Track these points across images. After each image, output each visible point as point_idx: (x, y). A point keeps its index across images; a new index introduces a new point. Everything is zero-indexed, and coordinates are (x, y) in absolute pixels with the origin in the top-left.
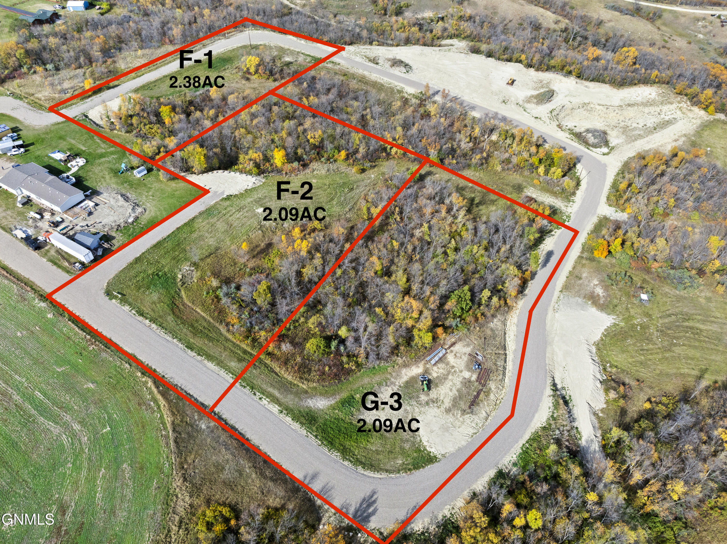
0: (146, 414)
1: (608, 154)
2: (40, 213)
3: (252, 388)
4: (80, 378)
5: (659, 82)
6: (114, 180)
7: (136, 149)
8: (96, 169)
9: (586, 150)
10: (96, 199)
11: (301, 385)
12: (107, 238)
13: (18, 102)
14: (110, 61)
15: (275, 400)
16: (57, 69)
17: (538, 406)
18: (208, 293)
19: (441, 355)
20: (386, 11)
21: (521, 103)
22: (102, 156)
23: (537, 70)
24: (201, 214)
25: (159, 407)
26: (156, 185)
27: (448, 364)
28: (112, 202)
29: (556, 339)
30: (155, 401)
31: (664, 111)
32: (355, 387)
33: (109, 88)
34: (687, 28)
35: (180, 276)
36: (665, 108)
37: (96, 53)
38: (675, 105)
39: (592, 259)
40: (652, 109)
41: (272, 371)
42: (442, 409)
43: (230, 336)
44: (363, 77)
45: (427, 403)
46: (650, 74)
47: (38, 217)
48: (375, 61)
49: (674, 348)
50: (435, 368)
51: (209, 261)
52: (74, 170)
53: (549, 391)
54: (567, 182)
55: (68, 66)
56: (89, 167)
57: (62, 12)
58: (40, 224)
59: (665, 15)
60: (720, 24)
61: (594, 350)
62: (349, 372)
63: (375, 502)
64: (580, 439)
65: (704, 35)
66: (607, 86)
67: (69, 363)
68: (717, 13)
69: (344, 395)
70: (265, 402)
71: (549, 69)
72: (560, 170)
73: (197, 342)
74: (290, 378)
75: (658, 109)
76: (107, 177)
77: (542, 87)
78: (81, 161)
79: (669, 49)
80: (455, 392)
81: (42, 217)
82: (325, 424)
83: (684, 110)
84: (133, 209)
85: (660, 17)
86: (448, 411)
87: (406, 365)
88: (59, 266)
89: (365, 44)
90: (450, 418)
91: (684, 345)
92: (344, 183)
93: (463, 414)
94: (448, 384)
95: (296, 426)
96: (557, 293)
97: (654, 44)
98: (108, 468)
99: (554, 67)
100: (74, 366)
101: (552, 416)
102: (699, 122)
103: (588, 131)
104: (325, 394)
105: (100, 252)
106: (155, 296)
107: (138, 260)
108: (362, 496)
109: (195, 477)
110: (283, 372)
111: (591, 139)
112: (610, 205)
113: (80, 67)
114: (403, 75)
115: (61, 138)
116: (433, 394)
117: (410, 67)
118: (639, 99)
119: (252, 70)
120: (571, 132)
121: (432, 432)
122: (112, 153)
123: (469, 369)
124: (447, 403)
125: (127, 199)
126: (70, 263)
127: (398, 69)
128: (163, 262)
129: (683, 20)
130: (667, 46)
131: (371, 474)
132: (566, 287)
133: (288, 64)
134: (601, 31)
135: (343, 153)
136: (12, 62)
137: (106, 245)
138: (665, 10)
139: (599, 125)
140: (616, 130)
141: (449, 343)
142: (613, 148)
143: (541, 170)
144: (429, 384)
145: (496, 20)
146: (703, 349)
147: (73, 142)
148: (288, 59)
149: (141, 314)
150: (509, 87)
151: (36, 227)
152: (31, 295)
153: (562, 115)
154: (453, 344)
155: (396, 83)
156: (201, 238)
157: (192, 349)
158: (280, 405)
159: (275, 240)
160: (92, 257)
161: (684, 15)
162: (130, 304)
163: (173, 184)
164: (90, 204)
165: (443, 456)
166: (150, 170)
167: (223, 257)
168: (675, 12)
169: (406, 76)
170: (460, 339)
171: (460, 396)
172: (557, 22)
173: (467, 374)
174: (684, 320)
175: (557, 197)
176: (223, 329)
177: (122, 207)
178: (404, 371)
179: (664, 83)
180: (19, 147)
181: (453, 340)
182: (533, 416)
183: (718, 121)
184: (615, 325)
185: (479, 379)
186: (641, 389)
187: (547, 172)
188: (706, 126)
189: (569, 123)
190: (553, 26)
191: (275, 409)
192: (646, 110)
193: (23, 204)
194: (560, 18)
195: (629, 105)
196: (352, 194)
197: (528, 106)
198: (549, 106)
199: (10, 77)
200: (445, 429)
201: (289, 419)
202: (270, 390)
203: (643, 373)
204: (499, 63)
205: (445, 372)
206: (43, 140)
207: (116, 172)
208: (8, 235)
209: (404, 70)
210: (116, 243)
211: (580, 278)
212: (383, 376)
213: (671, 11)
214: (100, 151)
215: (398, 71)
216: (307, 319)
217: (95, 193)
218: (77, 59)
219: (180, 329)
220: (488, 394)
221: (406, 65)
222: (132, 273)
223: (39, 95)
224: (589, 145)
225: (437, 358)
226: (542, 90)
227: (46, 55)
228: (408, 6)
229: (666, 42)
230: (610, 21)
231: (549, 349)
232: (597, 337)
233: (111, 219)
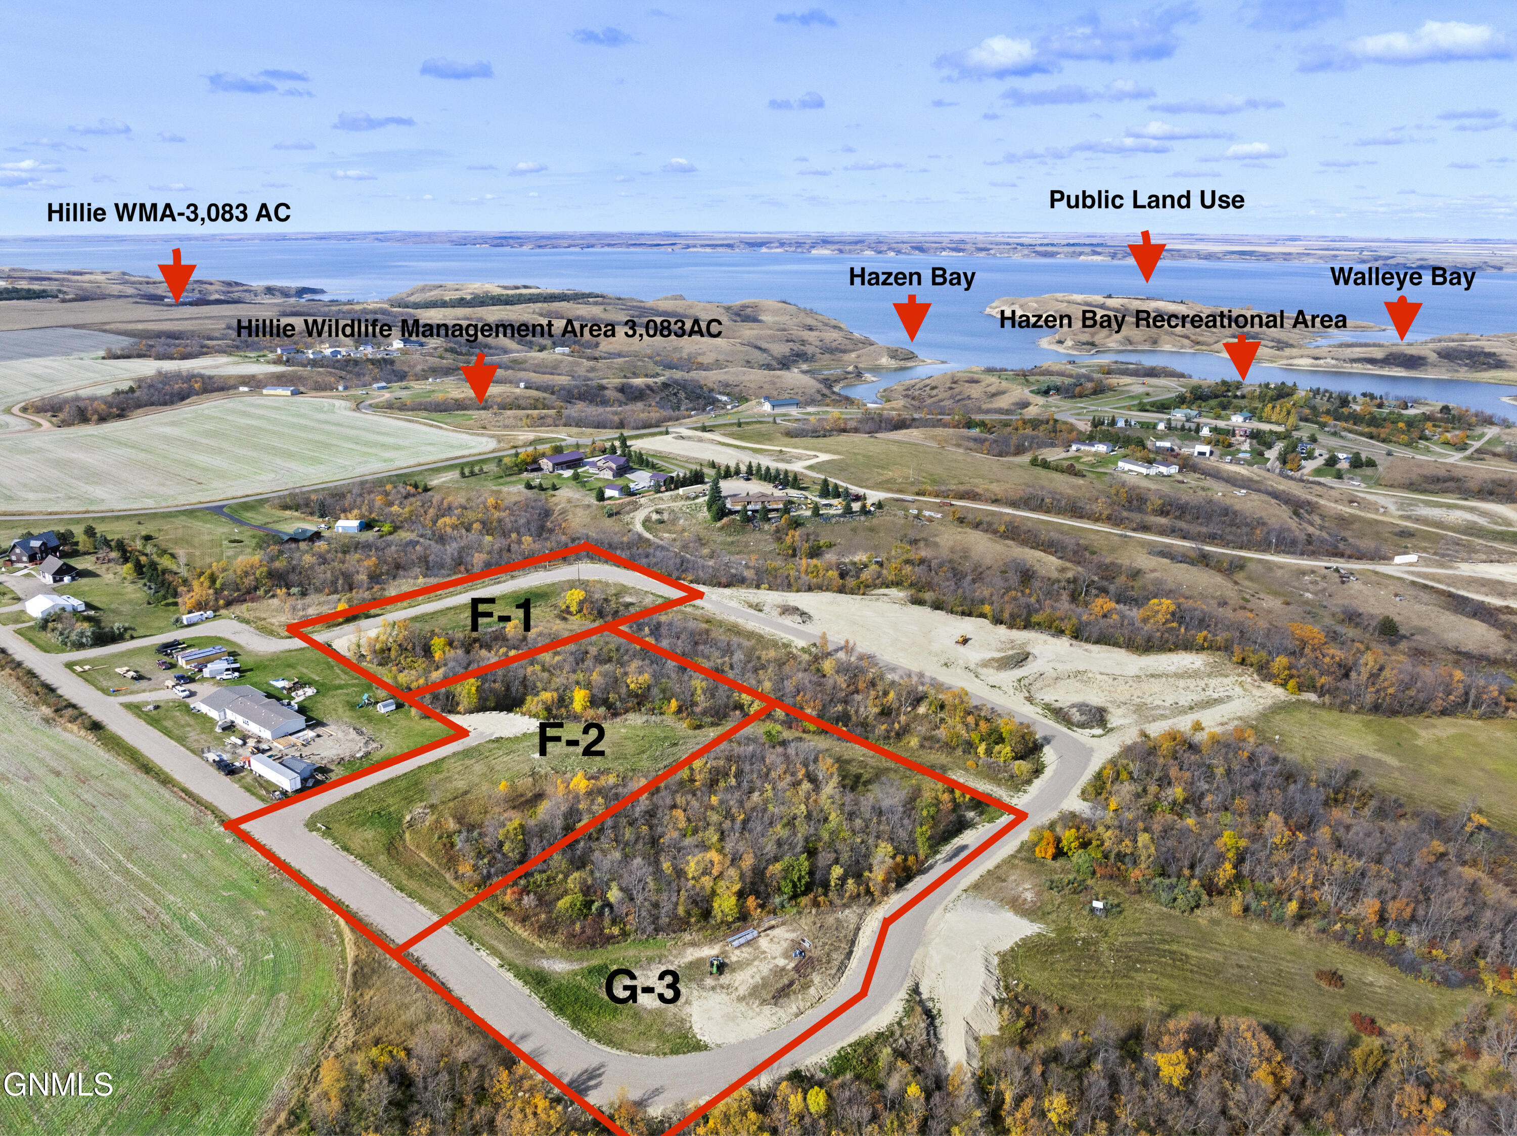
0: (324, 947)
1: (1100, 736)
2: (244, 739)
3: (470, 938)
4: (249, 904)
5: (1210, 648)
6: (348, 713)
7: (388, 679)
8: (328, 701)
9: (1065, 730)
10: (320, 730)
11: (537, 943)
12: (324, 770)
13: (244, 626)
14: (377, 587)
15: (495, 952)
16: (304, 594)
17: (880, 1008)
18: (440, 838)
19: (749, 937)
20: (794, 550)
21: (972, 667)
22: (340, 687)
23: (1011, 627)
24: (454, 754)
25: (343, 941)
26: (404, 723)
27: (758, 948)
28: (340, 735)
29: (937, 940)
30: (340, 934)
31: (1212, 686)
32: (613, 957)
33: (368, 617)
34: (1287, 584)
35: (408, 818)
36: (1213, 682)
37: (363, 577)
38: (1231, 679)
39: (1031, 860)
40: (1191, 683)
41: (503, 925)
42: (734, 996)
43: (456, 884)
44: (735, 626)
45: (713, 988)
46: (1194, 636)
47: (240, 742)
48: (758, 608)
49: (1133, 974)
50: (737, 952)
51: (451, 804)
52: (298, 699)
53: (903, 994)
54: (1022, 767)
55: (318, 590)
56: (319, 698)
57: (326, 534)
58: (240, 751)
59: (1251, 566)
60: (1338, 580)
61: (996, 961)
62: (610, 939)
63: (600, 1075)
64: (945, 1066)
65: (1315, 593)
66: (1123, 651)
67: (240, 888)
68: (1334, 565)
69: (595, 962)
70: (483, 953)
71: (1027, 625)
72: (1008, 749)
73: (412, 884)
74: (525, 935)
75: (1202, 684)
76: (340, 710)
77: (1012, 648)
78: (310, 691)
79: (1251, 611)
80: (758, 979)
81: (245, 743)
82: (558, 988)
83: (1248, 686)
84: (366, 743)
85: (1242, 567)
86: (741, 999)
87: (693, 944)
88: (253, 794)
89: (748, 587)
90: (742, 1007)
91: (1152, 971)
92: (666, 738)
93: (761, 1004)
94: (751, 970)
95: (519, 984)
96: (957, 891)
97: (1226, 603)
98: (260, 994)
99: (1039, 624)
100: (247, 894)
101: (899, 1023)
102: (1269, 702)
103: (1073, 706)
104: (569, 959)
105: (310, 783)
106: (369, 834)
107: (357, 796)
108: (585, 1067)
109: (367, 1016)
110: (518, 929)
111: (1076, 717)
112: (1085, 800)
113: (336, 592)
114: (796, 626)
115: (290, 666)
116: (725, 979)
117: (810, 617)
118: (1172, 669)
119: (573, 609)
120: (1048, 707)
121: (710, 1018)
122: (354, 685)
123: (786, 955)
124: (742, 991)
125: (360, 733)
126: (268, 792)
127: (790, 618)
128: (390, 801)
129: (1279, 573)
130: (1249, 606)
131: (608, 1049)
132: (977, 887)
133: (628, 605)
134: (1137, 584)
135: (674, 704)
136: (249, 581)
137: (320, 777)
138: (1251, 559)
139: (1095, 699)
140: (1123, 707)
141: (767, 925)
142: (1112, 730)
143: (982, 749)
144: (722, 968)
145: (967, 566)
146: (1185, 979)
147: (305, 671)
148: (628, 599)
149: (346, 848)
150: (960, 648)
151: (234, 753)
152: (211, 817)
153: (1038, 685)
154: (772, 928)
155: (783, 635)
156: (448, 779)
157: (402, 890)
158: (502, 958)
159: (549, 790)
160: (299, 786)
161: (1281, 567)
162: (335, 839)
163: (427, 723)
164: (310, 734)
165: (719, 1046)
166: (399, 706)
167: (471, 802)
168: (1267, 561)
169: (802, 627)
170: (783, 924)
171: (765, 984)
172: (1063, 570)
173: (781, 962)
174: (1164, 941)
175: (999, 785)
176: (448, 876)
177: (352, 740)
178: (690, 950)
179: (1219, 649)
180: (235, 670)
181: (773, 923)
182: (869, 1018)
183: (1305, 702)
184: (1039, 935)
185: (797, 969)
186: (1065, 1021)
187: (989, 752)
188: (1280, 708)
189: (1049, 696)
190: (1055, 575)
191: (495, 962)
192: (1182, 683)
193: (224, 729)
194: (1068, 565)
195: (1152, 676)
196: (674, 750)
197: (983, 671)
198: (1018, 673)
199: (241, 600)
200: (730, 1018)
201: (510, 976)
202: (495, 943)
203: (1073, 999)
204: (951, 617)
205: (750, 957)
206: (265, 667)
207: (353, 706)
208: (198, 759)
209: (799, 619)
210: (333, 777)
211: (1004, 881)
212: (658, 952)
213: (1260, 561)
214: (337, 682)
215: (789, 621)
216: (566, 877)
217: (320, 724)
218: (334, 583)
219: (393, 870)
220: (806, 986)
221: (803, 614)
222: (348, 807)
223: (273, 620)
224: (1072, 724)
225: (742, 940)
226: (1010, 652)
227: (293, 577)
228: (830, 546)
229: (1248, 601)
230: (1152, 571)
231: (920, 951)
232: (1006, 945)
233: (334, 752)
